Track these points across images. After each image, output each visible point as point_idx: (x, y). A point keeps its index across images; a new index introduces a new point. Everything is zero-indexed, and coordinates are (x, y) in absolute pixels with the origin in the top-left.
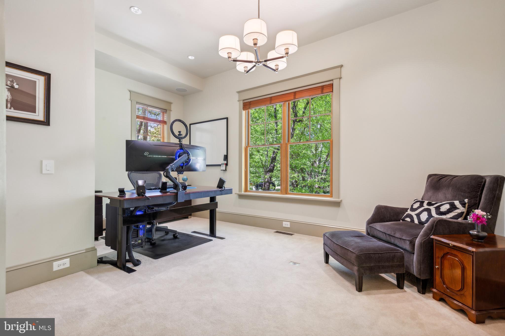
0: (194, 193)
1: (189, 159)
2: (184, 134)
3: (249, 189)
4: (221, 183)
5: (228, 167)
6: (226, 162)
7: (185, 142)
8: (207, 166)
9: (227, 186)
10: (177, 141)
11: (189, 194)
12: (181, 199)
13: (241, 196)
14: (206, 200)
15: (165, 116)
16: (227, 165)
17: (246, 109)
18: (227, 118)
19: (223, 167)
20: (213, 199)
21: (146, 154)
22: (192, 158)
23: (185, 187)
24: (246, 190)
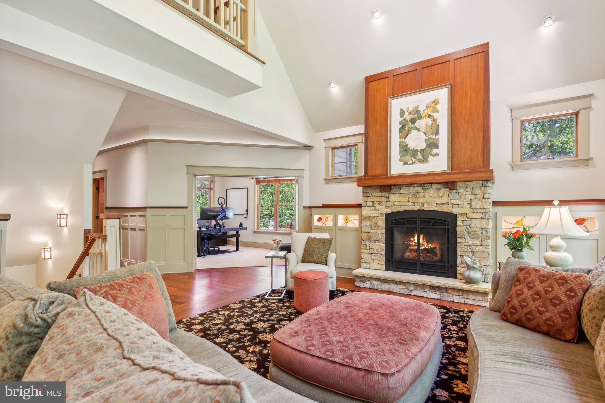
0: (228, 229)
1: (226, 215)
2: (223, 203)
3: (259, 228)
4: (241, 225)
5: (248, 216)
6: (247, 213)
7: (224, 206)
8: (235, 214)
9: (243, 226)
10: (220, 206)
11: (226, 229)
12: (222, 231)
13: (255, 232)
14: (234, 233)
15: (211, 185)
16: (247, 214)
17: (258, 184)
18: (248, 188)
19: (245, 216)
20: (237, 232)
21: (208, 213)
22: (227, 214)
23: (224, 227)
24: (258, 229)
